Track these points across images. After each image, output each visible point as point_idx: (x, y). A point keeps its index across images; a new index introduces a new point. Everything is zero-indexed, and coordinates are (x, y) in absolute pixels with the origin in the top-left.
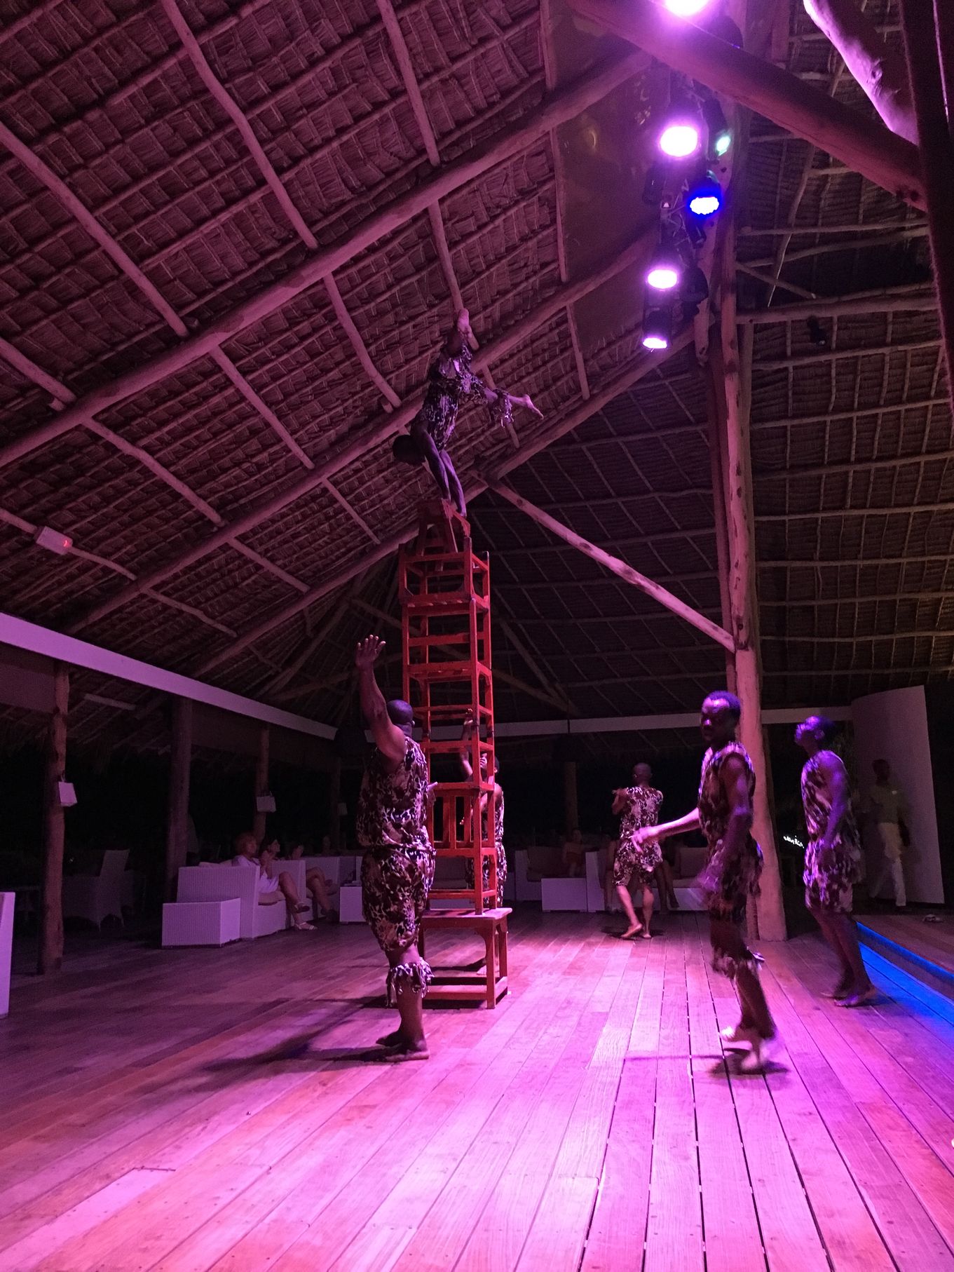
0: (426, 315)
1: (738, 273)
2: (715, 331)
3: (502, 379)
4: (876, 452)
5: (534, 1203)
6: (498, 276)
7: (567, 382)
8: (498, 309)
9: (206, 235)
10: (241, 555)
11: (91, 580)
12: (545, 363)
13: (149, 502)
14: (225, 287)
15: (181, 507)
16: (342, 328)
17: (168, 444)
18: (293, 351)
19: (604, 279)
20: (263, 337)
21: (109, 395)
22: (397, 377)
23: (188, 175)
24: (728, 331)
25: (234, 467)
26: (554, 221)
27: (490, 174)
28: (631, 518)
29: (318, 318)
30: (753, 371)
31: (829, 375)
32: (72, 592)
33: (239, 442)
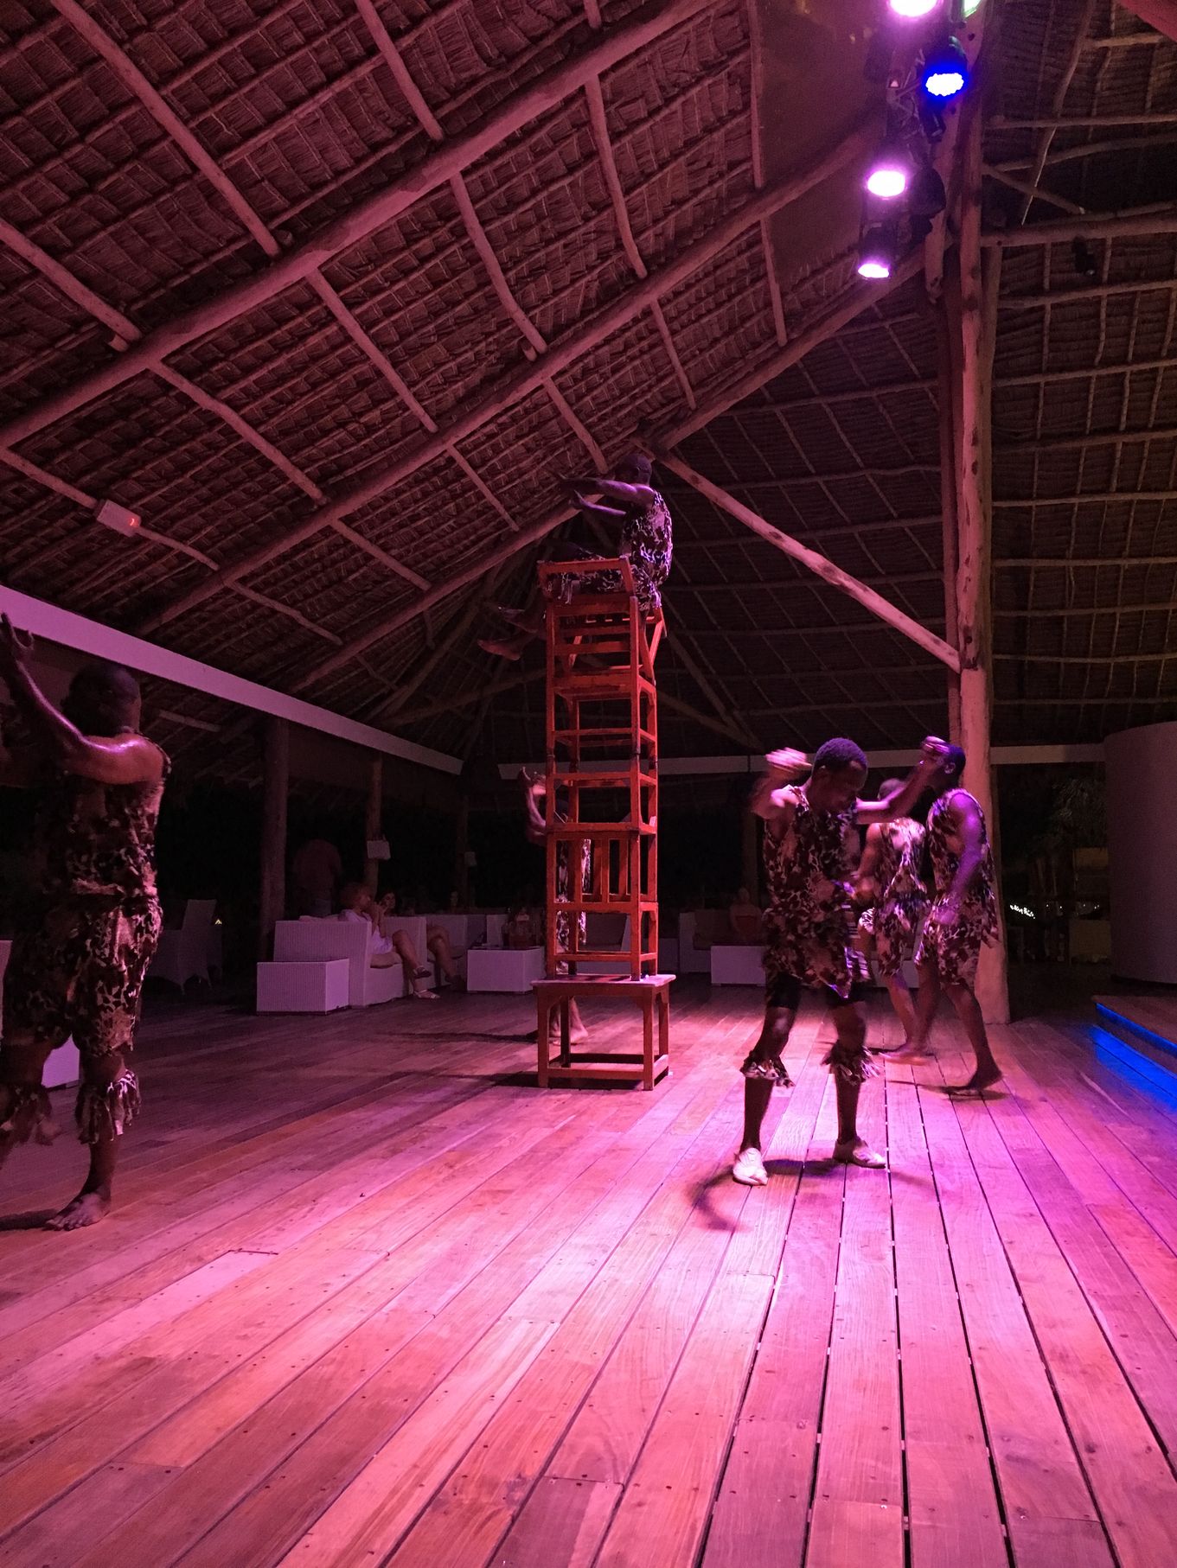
0: (582, 230)
1: (987, 179)
2: (952, 256)
3: (676, 318)
4: (1152, 419)
5: (697, 1301)
6: (673, 178)
7: (759, 323)
8: (672, 225)
9: (301, 121)
10: (347, 542)
11: (163, 569)
12: (730, 297)
13: (233, 472)
14: (326, 191)
15: (274, 479)
16: (473, 246)
17: (256, 398)
18: (412, 277)
19: (810, 184)
20: (374, 258)
21: (180, 331)
22: (543, 313)
23: (278, 40)
24: (969, 256)
25: (337, 428)
26: (747, 105)
27: (665, 42)
28: (835, 503)
29: (443, 233)
30: (999, 310)
31: (1098, 315)
32: (140, 585)
33: (344, 395)
